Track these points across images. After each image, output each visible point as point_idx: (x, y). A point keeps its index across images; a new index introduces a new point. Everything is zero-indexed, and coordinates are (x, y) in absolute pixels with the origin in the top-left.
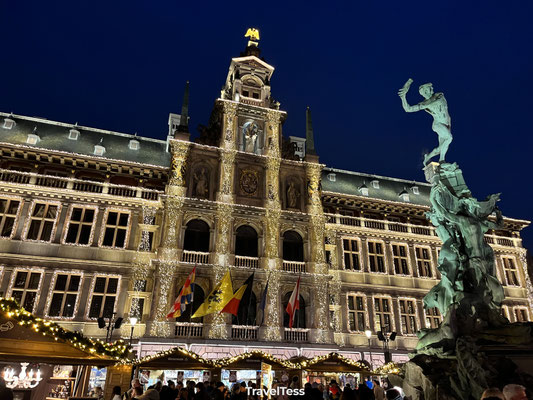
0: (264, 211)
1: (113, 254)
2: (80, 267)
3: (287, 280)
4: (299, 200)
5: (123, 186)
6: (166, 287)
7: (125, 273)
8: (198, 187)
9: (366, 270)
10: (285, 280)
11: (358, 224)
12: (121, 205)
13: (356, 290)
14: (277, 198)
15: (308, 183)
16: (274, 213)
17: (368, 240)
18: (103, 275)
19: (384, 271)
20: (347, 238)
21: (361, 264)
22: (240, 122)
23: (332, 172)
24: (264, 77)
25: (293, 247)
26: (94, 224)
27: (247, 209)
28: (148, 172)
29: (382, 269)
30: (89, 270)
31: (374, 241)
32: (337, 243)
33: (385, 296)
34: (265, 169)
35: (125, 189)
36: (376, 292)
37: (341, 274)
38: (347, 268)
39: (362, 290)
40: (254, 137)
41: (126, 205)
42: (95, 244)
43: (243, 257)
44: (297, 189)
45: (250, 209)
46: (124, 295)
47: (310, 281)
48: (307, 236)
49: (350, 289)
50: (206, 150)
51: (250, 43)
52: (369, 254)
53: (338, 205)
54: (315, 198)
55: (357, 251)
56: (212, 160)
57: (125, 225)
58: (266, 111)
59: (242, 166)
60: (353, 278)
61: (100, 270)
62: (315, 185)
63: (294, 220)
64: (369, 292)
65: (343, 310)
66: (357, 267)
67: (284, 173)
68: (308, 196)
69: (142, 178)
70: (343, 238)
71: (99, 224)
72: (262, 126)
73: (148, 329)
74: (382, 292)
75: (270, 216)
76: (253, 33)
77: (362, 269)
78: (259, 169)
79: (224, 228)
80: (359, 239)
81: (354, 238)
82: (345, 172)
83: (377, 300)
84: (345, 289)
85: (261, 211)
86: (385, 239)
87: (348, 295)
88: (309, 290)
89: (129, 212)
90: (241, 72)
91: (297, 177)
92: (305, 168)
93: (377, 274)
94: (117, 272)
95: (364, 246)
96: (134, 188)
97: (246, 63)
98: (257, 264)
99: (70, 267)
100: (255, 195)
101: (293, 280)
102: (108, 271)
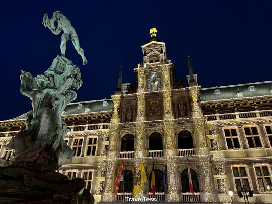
0: (163, 122)
1: (90, 159)
2: (76, 168)
3: (181, 161)
4: (186, 110)
5: (94, 125)
6: (110, 174)
7: (95, 168)
8: (127, 117)
9: (245, 148)
10: (179, 162)
11: (234, 117)
12: (93, 134)
13: (238, 163)
14: (171, 113)
15: (190, 99)
16: (169, 122)
17: (244, 127)
18: (86, 171)
19: (261, 146)
20: (227, 128)
21: (241, 144)
22: (148, 77)
23: (217, 89)
24: (160, 50)
25: (185, 140)
26: (82, 146)
27: (152, 123)
28: (104, 115)
29: (259, 145)
30: (80, 169)
31: (250, 126)
32: (219, 132)
33: (264, 165)
34: (163, 98)
35: (95, 126)
36: (255, 162)
37: (225, 153)
38: (229, 148)
39: (243, 162)
40: (156, 83)
41: (96, 133)
42: (83, 156)
43: (153, 151)
44: (185, 104)
45: (154, 122)
46: (95, 180)
47: (196, 161)
48: (193, 132)
49: (233, 163)
50: (130, 97)
51: (151, 35)
52: (246, 136)
53: (216, 108)
54: (196, 107)
55: (237, 135)
56: (134, 101)
57: (96, 144)
58: (161, 67)
59: (150, 100)
60: (235, 155)
61: (85, 168)
62: (195, 99)
63: (183, 123)
64: (249, 163)
65: (229, 178)
66: (238, 146)
67: (175, 97)
68: (191, 107)
69: (102, 118)
70: (223, 129)
71: (84, 146)
72: (160, 76)
73: (102, 198)
74: (261, 162)
75: (166, 124)
76: (153, 30)
77: (242, 147)
78: (160, 99)
79: (140, 136)
80: (236, 127)
81: (233, 127)
82: (229, 86)
83: (257, 168)
84: (228, 163)
85: (160, 122)
86: (258, 124)
87: (232, 166)
88: (198, 167)
89: (97, 137)
90: (147, 52)
91: (184, 97)
92: (188, 91)
93: (255, 149)
94: (92, 168)
95: (241, 131)
96: (99, 124)
97: (150, 46)
98: (162, 154)
99: (72, 168)
100: (159, 114)
101: (185, 161)
102: (88, 168)
